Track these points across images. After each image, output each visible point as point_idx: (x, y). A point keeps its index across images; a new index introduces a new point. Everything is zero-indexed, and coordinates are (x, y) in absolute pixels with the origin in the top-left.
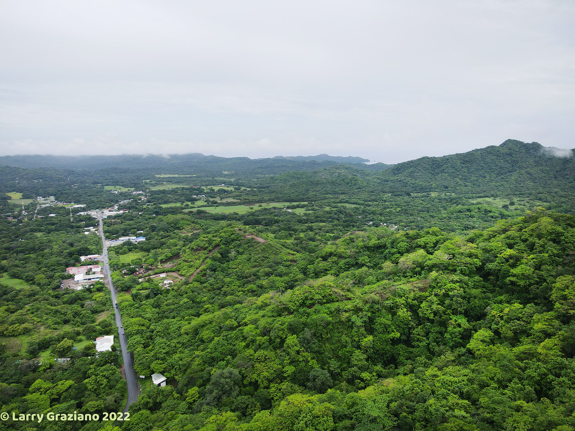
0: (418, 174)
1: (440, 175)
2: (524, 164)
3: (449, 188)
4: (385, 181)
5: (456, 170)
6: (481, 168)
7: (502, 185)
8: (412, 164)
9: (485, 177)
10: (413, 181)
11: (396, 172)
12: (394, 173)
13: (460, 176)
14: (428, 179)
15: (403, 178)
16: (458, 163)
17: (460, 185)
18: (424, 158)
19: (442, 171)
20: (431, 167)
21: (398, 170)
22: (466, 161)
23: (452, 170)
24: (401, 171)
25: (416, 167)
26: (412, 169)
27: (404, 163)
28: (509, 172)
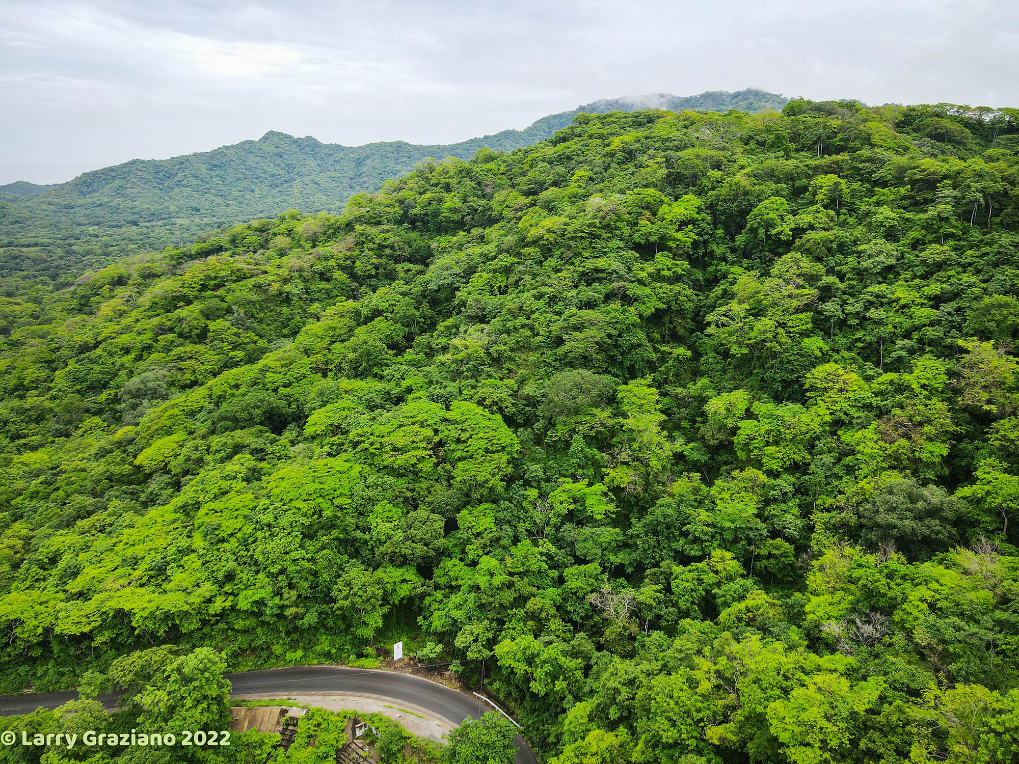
0: (134, 190)
1: (176, 190)
2: (303, 169)
3: (202, 211)
4: (66, 207)
5: (203, 181)
6: (242, 177)
7: (284, 201)
8: (114, 174)
9: (253, 191)
10: (130, 204)
11: (85, 190)
12: (82, 192)
13: (213, 191)
14: (156, 199)
15: (106, 200)
16: (203, 168)
17: (219, 205)
18: (134, 162)
19: (179, 184)
20: (155, 178)
21: (88, 186)
22: (215, 166)
23: (195, 182)
24: (95, 186)
25: (124, 178)
26: (117, 182)
27: (96, 172)
28: (286, 182)
